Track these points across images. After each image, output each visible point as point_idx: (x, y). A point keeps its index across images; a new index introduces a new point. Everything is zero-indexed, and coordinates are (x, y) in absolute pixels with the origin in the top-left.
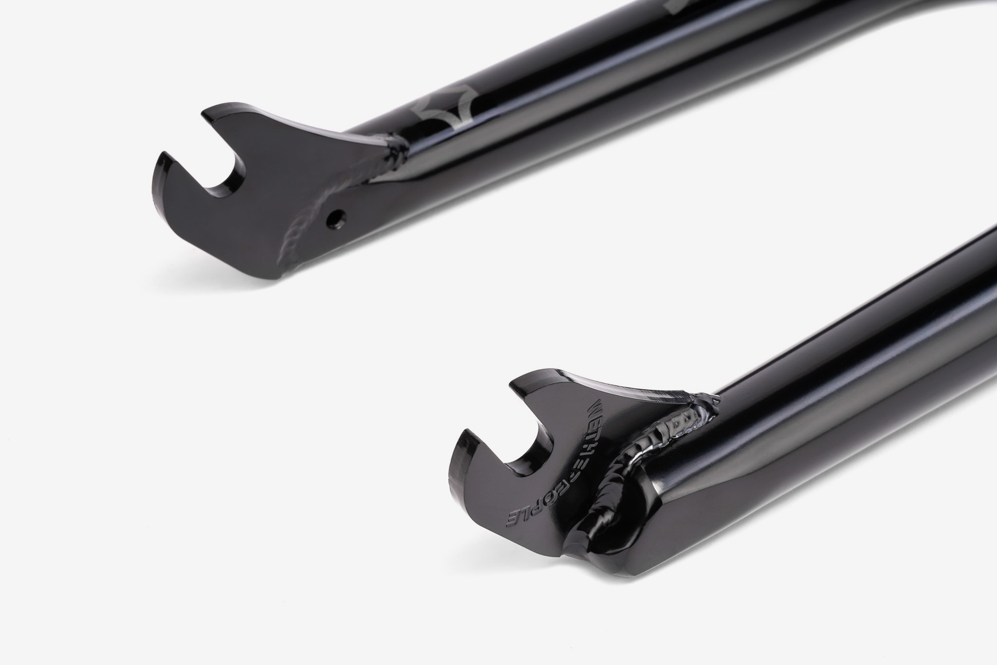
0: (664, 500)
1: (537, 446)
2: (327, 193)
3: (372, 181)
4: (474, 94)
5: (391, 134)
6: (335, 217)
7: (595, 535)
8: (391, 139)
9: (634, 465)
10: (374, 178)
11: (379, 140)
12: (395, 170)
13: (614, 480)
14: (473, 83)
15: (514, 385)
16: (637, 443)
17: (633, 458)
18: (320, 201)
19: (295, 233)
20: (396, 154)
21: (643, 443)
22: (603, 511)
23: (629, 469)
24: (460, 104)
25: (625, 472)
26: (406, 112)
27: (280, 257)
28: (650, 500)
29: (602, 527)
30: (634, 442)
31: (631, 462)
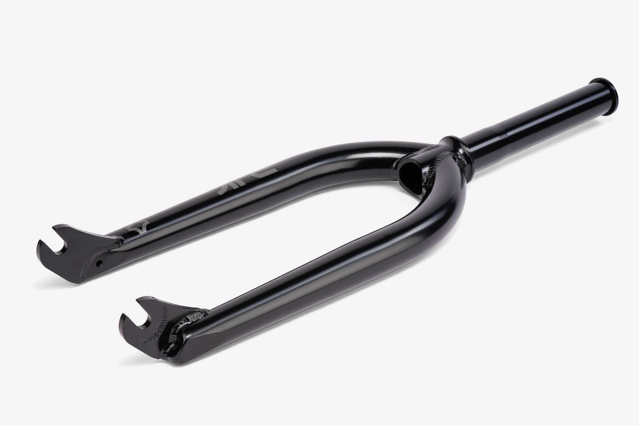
0: (188, 339)
1: (148, 321)
2: (96, 255)
3: (111, 251)
4: (148, 223)
5: (118, 236)
6: (99, 263)
7: (169, 351)
8: (118, 237)
9: (180, 329)
10: (112, 250)
11: (114, 238)
12: (119, 247)
13: (173, 334)
14: (148, 219)
15: (137, 300)
16: (181, 322)
17: (179, 327)
18: (93, 258)
19: (85, 268)
20: (119, 242)
21: (183, 322)
22: (171, 343)
23: (178, 330)
24: (143, 226)
25: (177, 331)
26: (125, 229)
27: (80, 276)
28: (184, 340)
29: (171, 349)
30: (180, 322)
31: (179, 328)
